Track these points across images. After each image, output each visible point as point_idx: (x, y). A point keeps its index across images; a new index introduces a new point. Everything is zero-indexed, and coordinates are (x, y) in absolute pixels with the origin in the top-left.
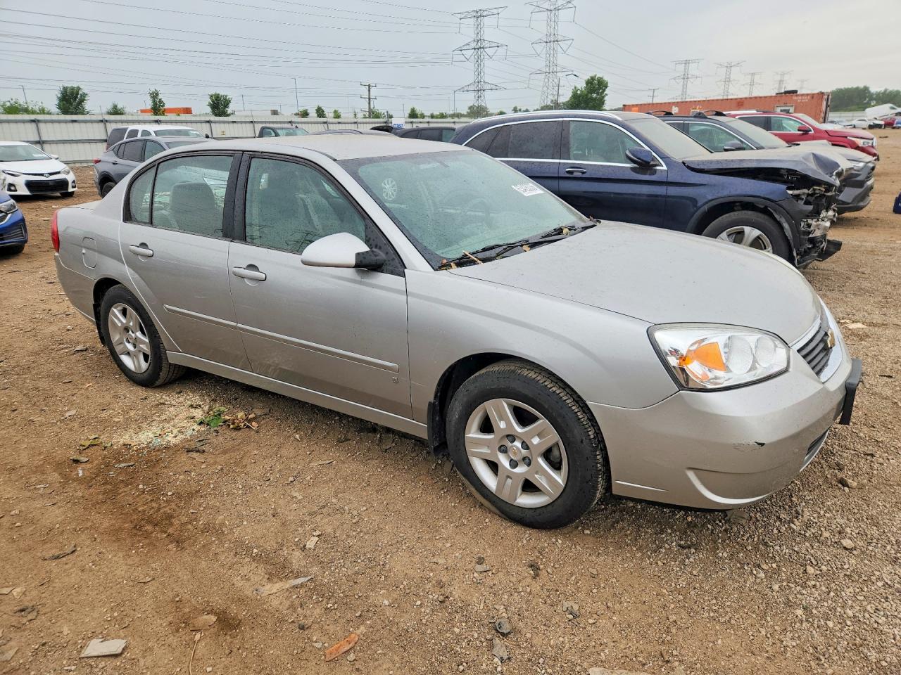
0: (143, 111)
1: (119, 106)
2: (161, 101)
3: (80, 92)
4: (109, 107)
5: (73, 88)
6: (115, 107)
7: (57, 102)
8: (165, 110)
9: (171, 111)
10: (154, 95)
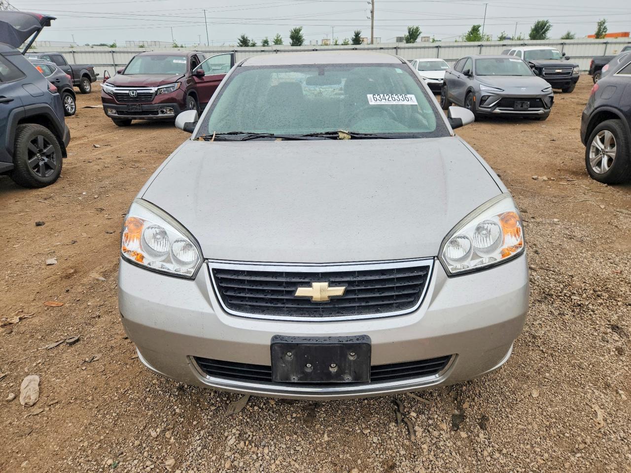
0: (590, 36)
1: (572, 34)
2: (605, 28)
3: (547, 25)
4: (564, 34)
5: (543, 22)
6: (568, 34)
7: (530, 32)
8: (606, 35)
9: (611, 35)
10: (601, 24)
